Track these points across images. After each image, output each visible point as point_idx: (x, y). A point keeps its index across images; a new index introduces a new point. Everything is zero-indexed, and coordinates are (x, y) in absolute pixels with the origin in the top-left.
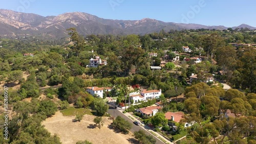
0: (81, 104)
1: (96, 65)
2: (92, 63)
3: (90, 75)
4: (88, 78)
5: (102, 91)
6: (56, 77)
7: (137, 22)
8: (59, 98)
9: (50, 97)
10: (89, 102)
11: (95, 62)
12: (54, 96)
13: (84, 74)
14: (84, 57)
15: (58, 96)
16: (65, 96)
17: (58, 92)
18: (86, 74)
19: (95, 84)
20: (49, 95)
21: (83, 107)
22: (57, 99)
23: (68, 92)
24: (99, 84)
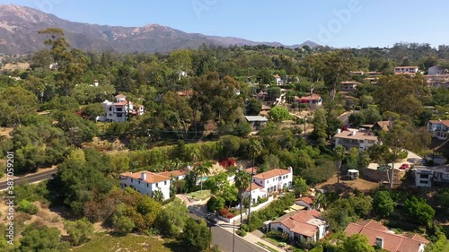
0: (130, 222)
1: (120, 115)
2: (109, 112)
3: (112, 140)
4: (109, 149)
5: (168, 182)
6: (33, 151)
7: (136, 30)
8: (52, 208)
9: (27, 211)
10: (152, 217)
11: (120, 109)
12: (37, 204)
13: (96, 139)
14: (83, 97)
15: (48, 203)
16: (75, 204)
17: (46, 192)
18: (102, 138)
19: (136, 163)
20: (25, 203)
21: (135, 230)
22: (48, 211)
23: (82, 193)
24: (144, 162)
